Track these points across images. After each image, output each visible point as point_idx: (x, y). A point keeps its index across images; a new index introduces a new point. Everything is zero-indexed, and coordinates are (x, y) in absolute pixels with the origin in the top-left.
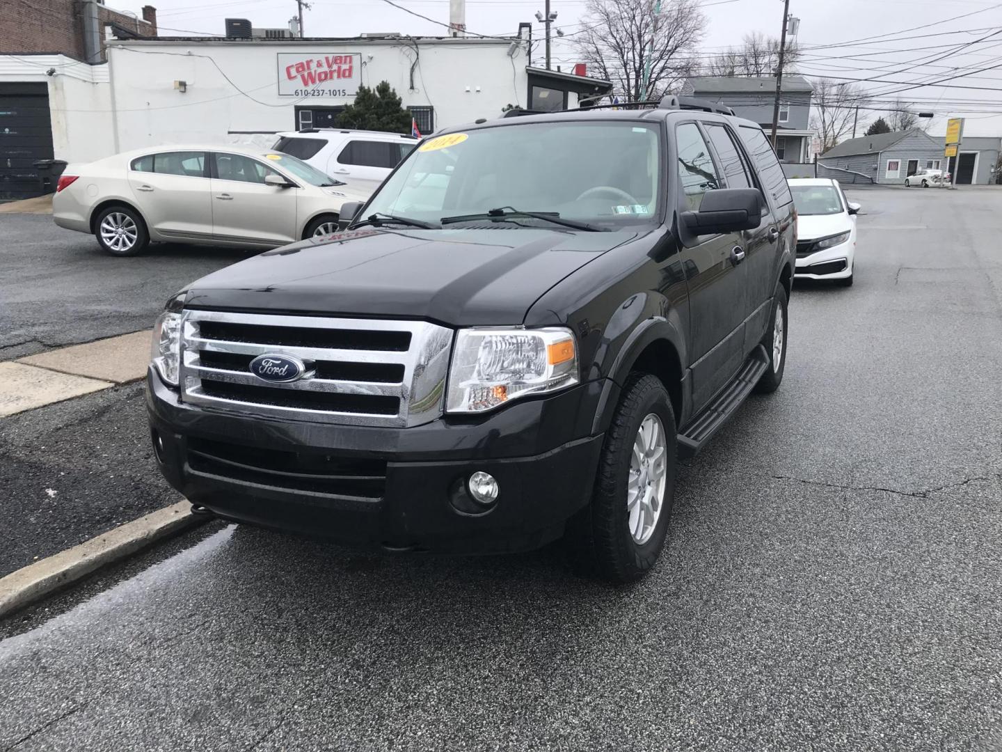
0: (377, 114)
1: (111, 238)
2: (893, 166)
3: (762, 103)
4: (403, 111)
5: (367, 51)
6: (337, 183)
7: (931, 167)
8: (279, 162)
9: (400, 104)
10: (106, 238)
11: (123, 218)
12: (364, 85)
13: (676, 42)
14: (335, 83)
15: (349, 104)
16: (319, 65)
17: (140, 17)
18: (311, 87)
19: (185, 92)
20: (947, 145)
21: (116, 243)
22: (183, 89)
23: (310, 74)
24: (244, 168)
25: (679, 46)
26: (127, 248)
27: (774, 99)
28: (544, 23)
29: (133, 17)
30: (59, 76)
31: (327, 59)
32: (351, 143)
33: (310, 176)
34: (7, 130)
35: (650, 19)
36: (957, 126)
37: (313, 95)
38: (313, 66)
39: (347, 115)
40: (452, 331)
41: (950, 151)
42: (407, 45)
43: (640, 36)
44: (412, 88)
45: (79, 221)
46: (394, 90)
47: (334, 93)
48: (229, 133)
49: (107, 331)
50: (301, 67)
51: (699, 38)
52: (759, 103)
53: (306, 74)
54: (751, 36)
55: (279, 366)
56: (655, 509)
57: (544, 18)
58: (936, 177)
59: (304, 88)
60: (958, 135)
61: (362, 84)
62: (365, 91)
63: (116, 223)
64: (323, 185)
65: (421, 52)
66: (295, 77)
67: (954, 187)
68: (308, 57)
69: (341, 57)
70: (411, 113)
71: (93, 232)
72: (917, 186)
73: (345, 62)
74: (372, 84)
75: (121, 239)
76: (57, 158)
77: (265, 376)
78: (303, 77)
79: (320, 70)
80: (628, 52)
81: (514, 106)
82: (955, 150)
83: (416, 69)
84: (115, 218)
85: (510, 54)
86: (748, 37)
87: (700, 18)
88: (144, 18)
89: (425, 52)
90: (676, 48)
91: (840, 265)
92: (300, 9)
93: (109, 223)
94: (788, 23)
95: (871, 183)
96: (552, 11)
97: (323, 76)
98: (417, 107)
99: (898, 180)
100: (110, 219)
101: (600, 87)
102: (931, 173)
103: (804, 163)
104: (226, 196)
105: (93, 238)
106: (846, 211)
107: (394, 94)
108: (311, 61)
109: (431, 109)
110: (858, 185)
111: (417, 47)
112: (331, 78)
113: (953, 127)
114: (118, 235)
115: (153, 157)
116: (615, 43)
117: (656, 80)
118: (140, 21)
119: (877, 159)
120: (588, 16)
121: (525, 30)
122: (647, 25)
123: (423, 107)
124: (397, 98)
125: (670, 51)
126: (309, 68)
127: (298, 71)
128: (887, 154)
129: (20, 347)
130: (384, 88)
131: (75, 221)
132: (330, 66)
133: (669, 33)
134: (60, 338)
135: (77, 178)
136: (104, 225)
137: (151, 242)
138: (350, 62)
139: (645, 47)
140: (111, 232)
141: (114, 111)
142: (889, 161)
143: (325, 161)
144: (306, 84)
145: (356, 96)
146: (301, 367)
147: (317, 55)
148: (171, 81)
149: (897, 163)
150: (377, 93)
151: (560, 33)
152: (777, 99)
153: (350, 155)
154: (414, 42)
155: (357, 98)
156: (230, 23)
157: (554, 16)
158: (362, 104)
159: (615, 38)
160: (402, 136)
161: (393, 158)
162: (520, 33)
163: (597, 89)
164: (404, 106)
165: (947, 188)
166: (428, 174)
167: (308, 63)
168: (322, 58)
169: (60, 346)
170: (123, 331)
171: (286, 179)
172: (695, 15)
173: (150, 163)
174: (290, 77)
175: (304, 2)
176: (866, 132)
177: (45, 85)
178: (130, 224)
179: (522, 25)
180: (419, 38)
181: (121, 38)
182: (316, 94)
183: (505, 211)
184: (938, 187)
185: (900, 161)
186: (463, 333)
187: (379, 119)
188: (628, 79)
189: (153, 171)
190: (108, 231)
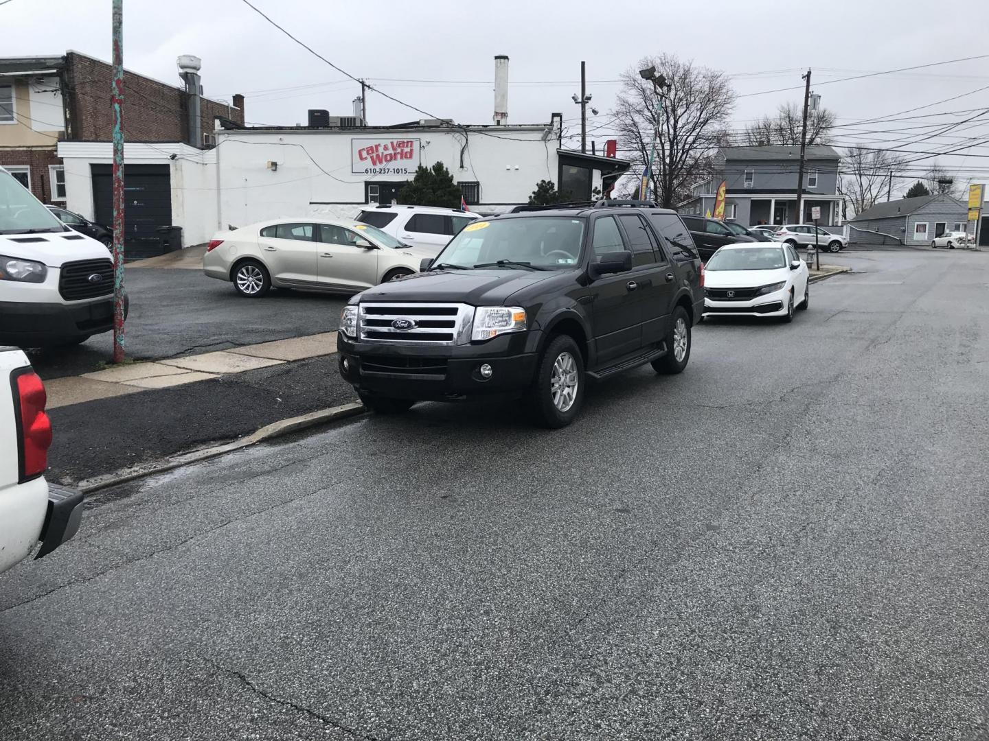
0: (433, 189)
1: (243, 285)
2: (921, 228)
3: (787, 171)
4: (454, 186)
5: (425, 137)
6: (406, 246)
7: (959, 230)
8: (364, 230)
9: (452, 180)
10: (240, 284)
11: (253, 270)
12: (422, 165)
13: (708, 115)
14: (399, 163)
15: (409, 180)
16: (386, 148)
17: (231, 104)
18: (378, 167)
19: (275, 170)
20: (970, 209)
21: (247, 288)
22: (274, 168)
23: (378, 156)
24: (337, 234)
25: (711, 118)
26: (255, 292)
27: (798, 167)
28: (580, 104)
29: (226, 104)
30: (180, 160)
31: (392, 143)
32: (415, 216)
33: (385, 240)
34: (135, 202)
35: (683, 94)
36: (978, 192)
37: (380, 173)
38: (381, 149)
39: (408, 189)
40: (474, 308)
41: (972, 215)
42: (458, 132)
43: (674, 110)
44: (462, 167)
45: (222, 273)
46: (447, 169)
47: (397, 171)
48: (311, 203)
49: (267, 338)
50: (370, 150)
51: (729, 111)
52: (784, 171)
53: (374, 155)
54: (786, 106)
55: (404, 323)
56: (570, 399)
57: (580, 100)
58: (961, 239)
59: (373, 167)
60: (979, 200)
61: (420, 164)
62: (423, 169)
63: (248, 273)
64: (396, 248)
65: (469, 138)
66: (366, 158)
67: (978, 248)
68: (377, 142)
69: (404, 142)
70: (461, 188)
71: (231, 281)
72: (943, 247)
73: (407, 146)
74: (429, 164)
75: (251, 285)
76: (174, 224)
77: (398, 328)
78: (372, 158)
79: (386, 153)
80: (663, 125)
81: (547, 181)
82: (977, 214)
83: (466, 152)
84: (247, 270)
85: (544, 139)
86: (783, 108)
87: (730, 94)
88: (234, 105)
89: (473, 138)
90: (708, 120)
91: (777, 306)
92: (363, 90)
93: (243, 274)
94: (809, 99)
95: (900, 245)
96: (587, 94)
97: (389, 158)
98: (466, 183)
99: (926, 241)
100: (244, 271)
101: (619, 165)
102: (956, 235)
103: (833, 226)
104: (327, 255)
105: (232, 284)
106: (788, 267)
107: (447, 172)
108: (379, 145)
109: (478, 184)
110: (887, 247)
111: (467, 134)
112: (395, 159)
113: (975, 192)
114: (248, 283)
115: (276, 227)
116: (651, 116)
117: (689, 149)
118: (231, 108)
119: (905, 222)
120: (625, 92)
121: (557, 119)
122: (681, 100)
123: (471, 183)
124: (450, 176)
125: (702, 123)
126: (377, 150)
127: (368, 154)
128: (916, 217)
129: (221, 345)
130: (439, 167)
131: (219, 272)
132: (394, 149)
133: (701, 106)
134: (242, 341)
135: (223, 241)
136: (240, 275)
137: (271, 287)
138: (411, 146)
139: (678, 120)
140: (244, 280)
141: (219, 189)
142: (916, 223)
143: (395, 229)
144: (374, 163)
145: (416, 174)
146: (414, 323)
147: (384, 140)
148: (265, 162)
149: (925, 225)
150: (433, 171)
151: (595, 112)
152: (802, 167)
153: (415, 225)
154: (465, 129)
155: (417, 176)
156: (312, 113)
157: (589, 98)
158: (420, 181)
159: (651, 112)
160: (453, 211)
161: (447, 227)
162: (552, 122)
163: (617, 167)
164: (455, 182)
165: (971, 249)
166: (471, 239)
167: (377, 146)
168: (388, 143)
169: (244, 345)
170: (277, 338)
171: (370, 243)
172: (724, 91)
173: (273, 231)
174: (362, 158)
175: (367, 84)
176: (905, 195)
177: (168, 166)
178: (258, 274)
179: (554, 115)
180: (468, 126)
181: (227, 129)
182: (383, 172)
183: (505, 262)
184: (963, 249)
185: (927, 224)
186: (478, 308)
187: (434, 192)
188: (663, 150)
189: (276, 237)
190: (242, 279)
